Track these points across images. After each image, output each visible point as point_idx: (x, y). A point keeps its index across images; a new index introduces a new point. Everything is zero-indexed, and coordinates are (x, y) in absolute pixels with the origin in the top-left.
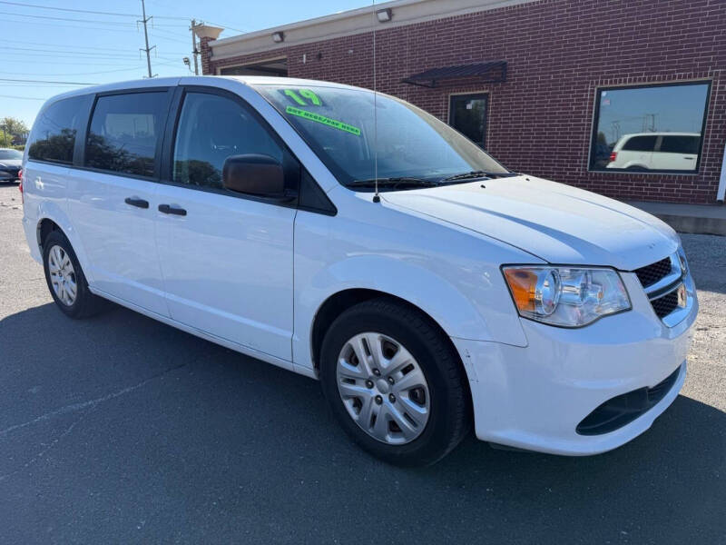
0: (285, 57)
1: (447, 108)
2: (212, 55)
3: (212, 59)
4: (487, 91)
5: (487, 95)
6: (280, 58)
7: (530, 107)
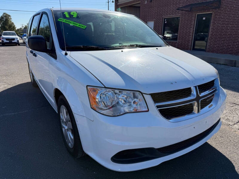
0: (140, 2)
1: (195, 19)
2: (118, 3)
3: (118, 4)
4: (212, 12)
5: (211, 14)
6: (138, 2)
7: (229, 18)
